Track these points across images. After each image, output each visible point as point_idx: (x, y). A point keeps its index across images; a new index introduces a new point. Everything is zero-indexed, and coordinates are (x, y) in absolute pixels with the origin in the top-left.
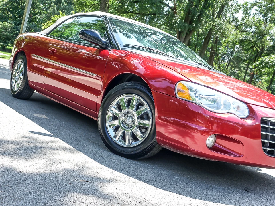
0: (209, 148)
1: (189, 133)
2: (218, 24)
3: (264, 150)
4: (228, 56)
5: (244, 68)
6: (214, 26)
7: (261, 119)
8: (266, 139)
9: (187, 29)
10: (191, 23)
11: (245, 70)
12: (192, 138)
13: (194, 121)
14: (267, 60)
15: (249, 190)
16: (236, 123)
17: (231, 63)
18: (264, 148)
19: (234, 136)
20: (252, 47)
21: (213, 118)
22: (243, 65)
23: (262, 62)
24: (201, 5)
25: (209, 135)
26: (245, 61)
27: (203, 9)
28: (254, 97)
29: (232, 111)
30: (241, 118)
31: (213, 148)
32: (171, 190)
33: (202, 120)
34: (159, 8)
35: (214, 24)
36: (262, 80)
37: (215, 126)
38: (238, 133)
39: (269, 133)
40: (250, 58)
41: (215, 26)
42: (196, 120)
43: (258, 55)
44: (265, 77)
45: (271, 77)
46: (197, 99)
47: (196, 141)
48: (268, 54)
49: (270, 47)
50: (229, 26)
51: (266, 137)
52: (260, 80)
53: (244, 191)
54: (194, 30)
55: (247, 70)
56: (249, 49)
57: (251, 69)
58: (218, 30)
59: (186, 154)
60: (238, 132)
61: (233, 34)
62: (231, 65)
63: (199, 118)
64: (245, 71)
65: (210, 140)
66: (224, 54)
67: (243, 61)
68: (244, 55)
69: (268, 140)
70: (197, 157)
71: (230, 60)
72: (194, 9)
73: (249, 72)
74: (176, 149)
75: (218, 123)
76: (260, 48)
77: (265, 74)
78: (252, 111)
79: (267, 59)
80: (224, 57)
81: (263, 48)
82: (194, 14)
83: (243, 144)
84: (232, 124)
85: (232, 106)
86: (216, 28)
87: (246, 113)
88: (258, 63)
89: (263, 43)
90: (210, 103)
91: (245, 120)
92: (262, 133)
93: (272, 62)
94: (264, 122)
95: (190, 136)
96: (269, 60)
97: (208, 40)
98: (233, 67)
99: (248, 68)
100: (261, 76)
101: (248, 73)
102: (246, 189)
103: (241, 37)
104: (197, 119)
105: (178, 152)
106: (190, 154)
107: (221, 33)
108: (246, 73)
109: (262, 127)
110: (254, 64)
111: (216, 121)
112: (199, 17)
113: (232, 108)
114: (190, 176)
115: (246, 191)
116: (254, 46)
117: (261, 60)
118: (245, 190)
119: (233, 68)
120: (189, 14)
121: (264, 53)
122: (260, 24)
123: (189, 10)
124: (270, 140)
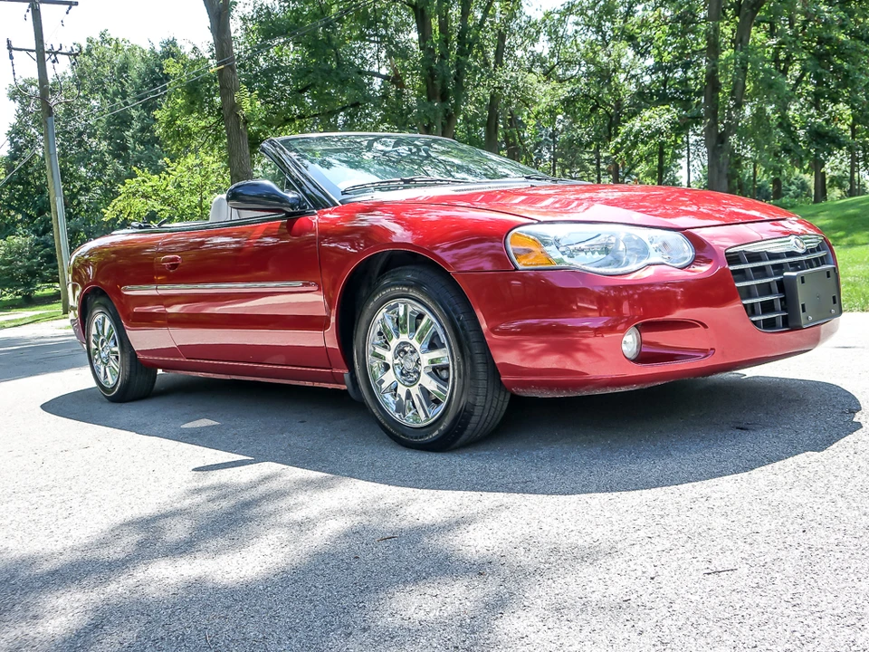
0: (634, 361)
1: (577, 342)
2: (505, 81)
3: (754, 322)
4: (548, 145)
5: (590, 161)
6: (498, 88)
7: (726, 254)
8: (750, 296)
9: (441, 114)
10: (444, 97)
11: (594, 164)
12: (588, 350)
13: (574, 310)
14: (636, 128)
15: (747, 426)
16: (666, 284)
17: (559, 160)
18: (754, 319)
19: (679, 314)
20: (594, 109)
21: (615, 288)
22: (586, 156)
23: (628, 134)
24: (452, 48)
25: (624, 331)
26: (589, 144)
27: (462, 58)
28: (660, 211)
29: (655, 258)
30: (682, 268)
31: (642, 358)
32: (585, 489)
33: (592, 303)
34: (360, 86)
35: (497, 85)
36: (637, 175)
37: (626, 308)
38: (679, 305)
39: (751, 280)
40: (596, 134)
41: (501, 88)
42: (578, 307)
43: (613, 122)
44: (643, 168)
45: (656, 163)
46: (566, 258)
47: (601, 353)
48: (634, 114)
49: (633, 96)
50: (531, 78)
51: (748, 293)
52: (634, 177)
53: (738, 432)
54: (458, 112)
55: (598, 165)
56: (589, 116)
57: (607, 158)
58: (509, 96)
59: (585, 393)
60: (677, 301)
61: (545, 93)
62: (560, 164)
63: (582, 301)
64: (594, 167)
65: (630, 342)
66: (537, 144)
67: (586, 146)
68: (582, 132)
69: (756, 297)
70: (611, 391)
71: (554, 153)
72: (440, 63)
73: (603, 166)
74: (558, 390)
75: (629, 297)
76: (611, 106)
77: (641, 161)
78: (698, 243)
79: (636, 124)
80: (540, 151)
81: (619, 104)
82: (444, 76)
83: (705, 326)
84: (658, 288)
85: (651, 247)
86: (505, 92)
87: (688, 252)
88: (620, 141)
89: (616, 91)
90: (597, 256)
91: (690, 269)
92: (737, 285)
93: (649, 126)
94: (733, 258)
95: (581, 347)
96: (640, 125)
97: (494, 124)
98: (567, 167)
99: (598, 158)
100: (634, 167)
101: (603, 170)
102: (738, 425)
103: (564, 91)
104: (579, 304)
105: (563, 394)
106: (593, 389)
107: (518, 98)
108: (598, 170)
109: (734, 272)
110: (612, 144)
111: (625, 294)
112: (458, 78)
113: (651, 250)
114: (606, 441)
115: (742, 429)
116: (598, 106)
117: (623, 131)
118: (737, 428)
119: (567, 170)
120: (433, 79)
121: (625, 114)
122: (595, 53)
123: (430, 69)
124: (761, 296)
